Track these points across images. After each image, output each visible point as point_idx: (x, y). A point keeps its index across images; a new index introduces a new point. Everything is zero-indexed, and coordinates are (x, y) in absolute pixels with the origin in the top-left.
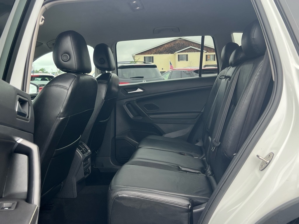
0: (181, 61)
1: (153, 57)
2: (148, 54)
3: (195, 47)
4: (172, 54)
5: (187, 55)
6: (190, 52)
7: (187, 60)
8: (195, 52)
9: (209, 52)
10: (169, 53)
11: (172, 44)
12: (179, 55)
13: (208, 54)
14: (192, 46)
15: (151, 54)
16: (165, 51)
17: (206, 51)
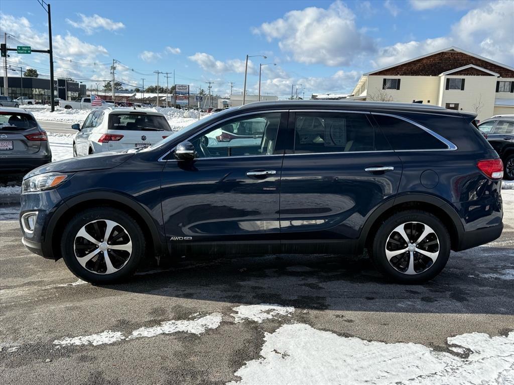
0: (450, 90)
1: (399, 80)
2: (392, 74)
3: (479, 66)
4: (434, 77)
5: (463, 80)
6: (470, 74)
7: (463, 89)
8: (478, 75)
9: (503, 77)
10: (428, 75)
11: (437, 60)
12: (448, 80)
13: (501, 79)
14: (472, 63)
15: (397, 75)
16: (422, 70)
17: (499, 75)
